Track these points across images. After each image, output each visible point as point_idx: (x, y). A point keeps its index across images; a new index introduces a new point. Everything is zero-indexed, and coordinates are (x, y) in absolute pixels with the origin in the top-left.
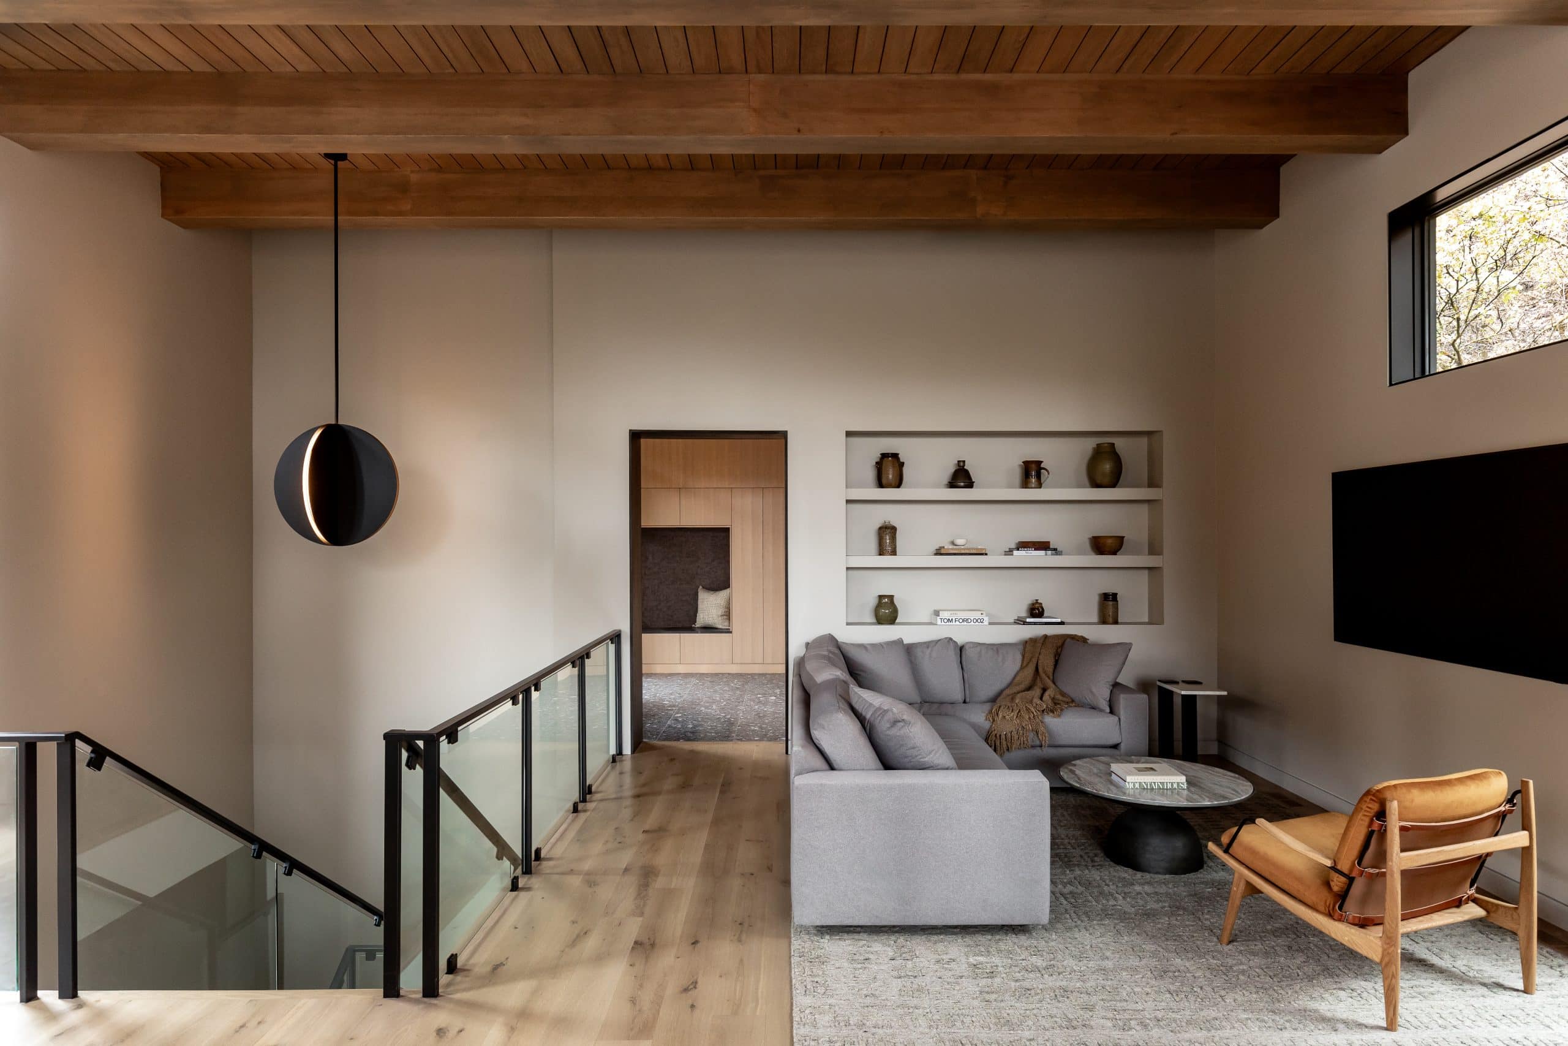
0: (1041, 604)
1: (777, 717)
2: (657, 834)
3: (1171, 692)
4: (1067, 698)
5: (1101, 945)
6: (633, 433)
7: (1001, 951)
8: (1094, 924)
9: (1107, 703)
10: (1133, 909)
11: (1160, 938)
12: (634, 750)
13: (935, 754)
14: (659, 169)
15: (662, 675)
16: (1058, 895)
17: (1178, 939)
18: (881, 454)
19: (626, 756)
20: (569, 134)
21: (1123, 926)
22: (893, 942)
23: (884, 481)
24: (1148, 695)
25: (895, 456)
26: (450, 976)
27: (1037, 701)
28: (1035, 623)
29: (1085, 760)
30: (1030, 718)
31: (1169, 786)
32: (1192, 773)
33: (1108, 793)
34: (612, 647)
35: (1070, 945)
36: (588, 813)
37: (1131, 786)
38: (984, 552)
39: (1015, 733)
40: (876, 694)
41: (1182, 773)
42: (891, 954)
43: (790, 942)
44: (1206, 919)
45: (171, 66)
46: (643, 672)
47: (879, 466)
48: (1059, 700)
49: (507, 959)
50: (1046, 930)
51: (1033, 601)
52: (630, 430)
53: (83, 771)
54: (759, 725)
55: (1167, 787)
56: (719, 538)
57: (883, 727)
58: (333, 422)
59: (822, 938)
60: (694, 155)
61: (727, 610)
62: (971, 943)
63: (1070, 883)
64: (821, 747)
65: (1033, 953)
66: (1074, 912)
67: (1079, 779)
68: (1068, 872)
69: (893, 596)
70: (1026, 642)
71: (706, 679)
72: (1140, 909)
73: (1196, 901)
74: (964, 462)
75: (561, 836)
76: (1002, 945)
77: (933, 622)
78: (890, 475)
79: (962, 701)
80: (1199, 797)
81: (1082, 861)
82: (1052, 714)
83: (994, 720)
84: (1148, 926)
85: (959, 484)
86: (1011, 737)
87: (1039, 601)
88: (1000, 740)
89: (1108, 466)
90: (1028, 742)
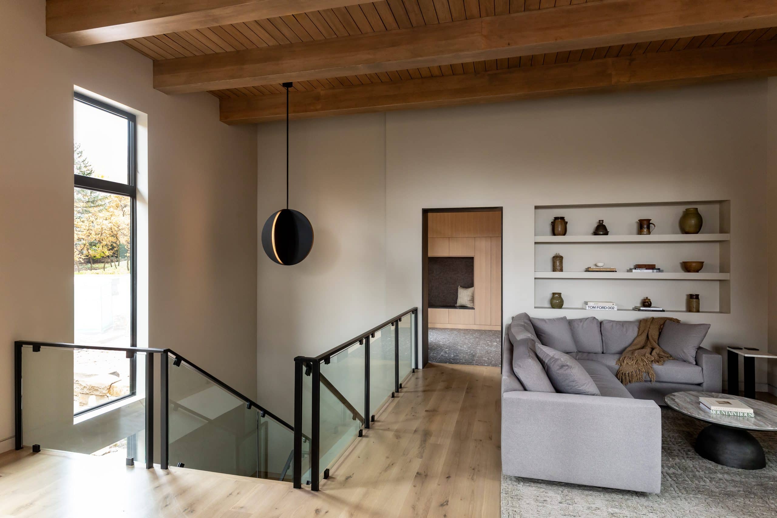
0: (650, 299)
1: (497, 354)
2: (432, 413)
3: (737, 354)
4: (667, 354)
5: (697, 512)
6: (423, 210)
7: (629, 507)
8: (690, 497)
9: (694, 359)
10: (717, 490)
11: (738, 512)
12: (424, 367)
13: (586, 386)
14: (436, 76)
15: (440, 329)
16: (665, 474)
17: (752, 515)
18: (554, 218)
19: (420, 370)
20: (390, 61)
21: (711, 501)
22: (561, 492)
23: (556, 232)
24: (722, 356)
25: (562, 218)
26: (325, 480)
27: (648, 355)
28: (646, 310)
29: (681, 393)
30: (643, 365)
31: (741, 415)
32: (757, 407)
33: (698, 415)
34: (413, 316)
35: (675, 509)
36: (399, 398)
37: (714, 412)
38: (614, 270)
39: (634, 373)
40: (551, 349)
41: (749, 406)
42: (559, 499)
43: (501, 484)
44: (772, 503)
45: (218, 50)
46: (429, 327)
47: (553, 224)
48: (662, 355)
49: (353, 474)
50: (658, 497)
51: (644, 298)
52: (422, 209)
53: (172, 367)
54: (487, 357)
55: (740, 415)
56: (469, 262)
57: (554, 369)
58: (286, 208)
59: (519, 484)
60: (454, 65)
61: (472, 298)
62: (610, 499)
63: (673, 467)
64: (519, 377)
65: (650, 511)
66: (677, 487)
67: (678, 404)
68: (671, 460)
69: (561, 293)
70: (641, 321)
71: (461, 332)
72: (722, 490)
73: (763, 490)
74: (603, 221)
75: (385, 409)
76: (629, 503)
77: (584, 308)
78: (559, 229)
79: (601, 352)
80: (764, 424)
81: (680, 453)
82: (657, 363)
83: (621, 365)
84: (730, 503)
85: (600, 233)
86: (632, 375)
87: (648, 298)
88: (625, 376)
89: (693, 221)
90: (642, 378)
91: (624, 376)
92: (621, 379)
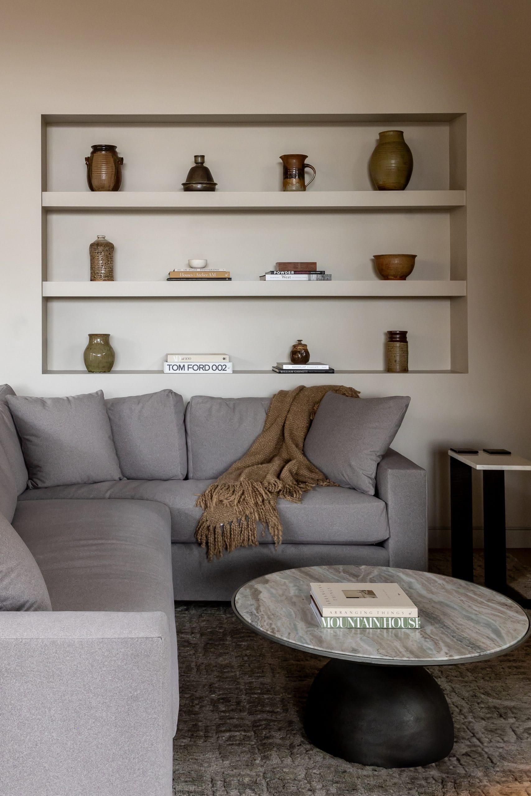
0: (306, 345)
3: (468, 467)
4: (318, 473)
9: (372, 482)
18: (94, 147)
23: (95, 183)
25: (111, 149)
27: (271, 478)
28: (293, 371)
30: (256, 504)
31: (392, 624)
37: (330, 623)
38: (226, 276)
39: (235, 525)
47: (91, 162)
48: (305, 476)
51: (295, 341)
55: (388, 624)
69: (110, 335)
70: (276, 396)
74: (203, 157)
77: (157, 369)
78: (105, 174)
79: (182, 477)
82: (290, 497)
83: (206, 506)
85: (194, 185)
86: (231, 531)
87: (303, 342)
88: (215, 534)
89: (393, 162)
90: (254, 537)
91: (213, 535)
92: (204, 544)
